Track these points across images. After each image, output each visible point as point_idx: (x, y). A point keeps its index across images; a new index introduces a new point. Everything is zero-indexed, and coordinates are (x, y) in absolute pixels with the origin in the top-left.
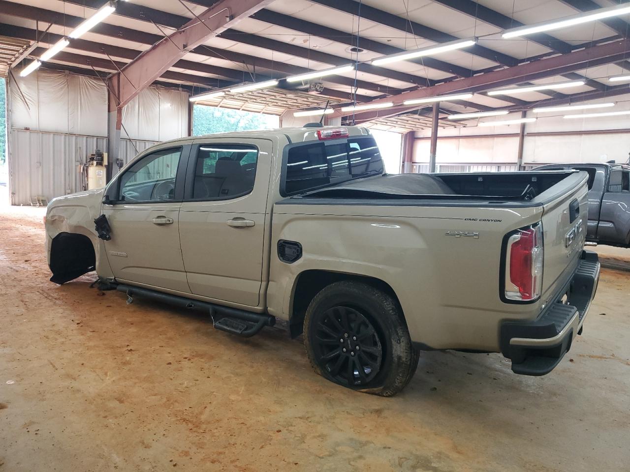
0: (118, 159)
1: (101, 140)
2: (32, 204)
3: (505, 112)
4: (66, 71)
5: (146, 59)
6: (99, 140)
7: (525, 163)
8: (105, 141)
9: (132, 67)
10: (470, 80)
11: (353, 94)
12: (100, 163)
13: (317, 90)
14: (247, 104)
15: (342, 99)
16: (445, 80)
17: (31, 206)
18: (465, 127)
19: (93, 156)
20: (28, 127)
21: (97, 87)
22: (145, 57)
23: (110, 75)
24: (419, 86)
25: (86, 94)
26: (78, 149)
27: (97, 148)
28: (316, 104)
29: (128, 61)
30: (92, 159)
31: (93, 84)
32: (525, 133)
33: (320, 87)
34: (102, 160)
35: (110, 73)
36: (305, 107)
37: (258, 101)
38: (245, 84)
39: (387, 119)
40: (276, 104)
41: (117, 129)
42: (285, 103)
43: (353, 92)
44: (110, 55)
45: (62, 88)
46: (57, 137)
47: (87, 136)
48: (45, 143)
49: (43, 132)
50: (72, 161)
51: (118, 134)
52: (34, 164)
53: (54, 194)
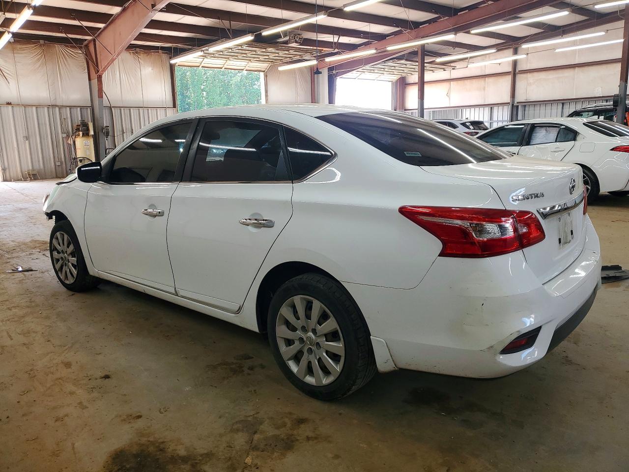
0: (103, 129)
1: (85, 110)
3: (493, 51)
4: (41, 41)
5: (118, 22)
6: (82, 110)
7: (518, 103)
8: (89, 111)
9: (105, 32)
10: (454, 19)
11: (335, 43)
12: (86, 134)
13: (296, 42)
14: (229, 62)
15: (324, 49)
16: (429, 22)
17: (22, 180)
18: (454, 69)
19: (78, 127)
20: (9, 101)
22: (116, 21)
23: (86, 42)
24: (403, 29)
25: (64, 63)
26: (63, 121)
27: (82, 118)
28: (298, 57)
29: (101, 26)
30: (78, 130)
31: (71, 53)
32: (517, 71)
34: (88, 130)
35: (86, 40)
36: (288, 60)
37: (240, 58)
38: (222, 41)
39: (374, 66)
40: (258, 59)
41: (99, 97)
42: (267, 57)
43: (336, 41)
44: (82, 21)
45: (39, 60)
46: (40, 110)
47: (71, 107)
48: (29, 117)
49: (25, 106)
50: (58, 134)
51: (101, 103)
52: (21, 139)
53: (44, 167)
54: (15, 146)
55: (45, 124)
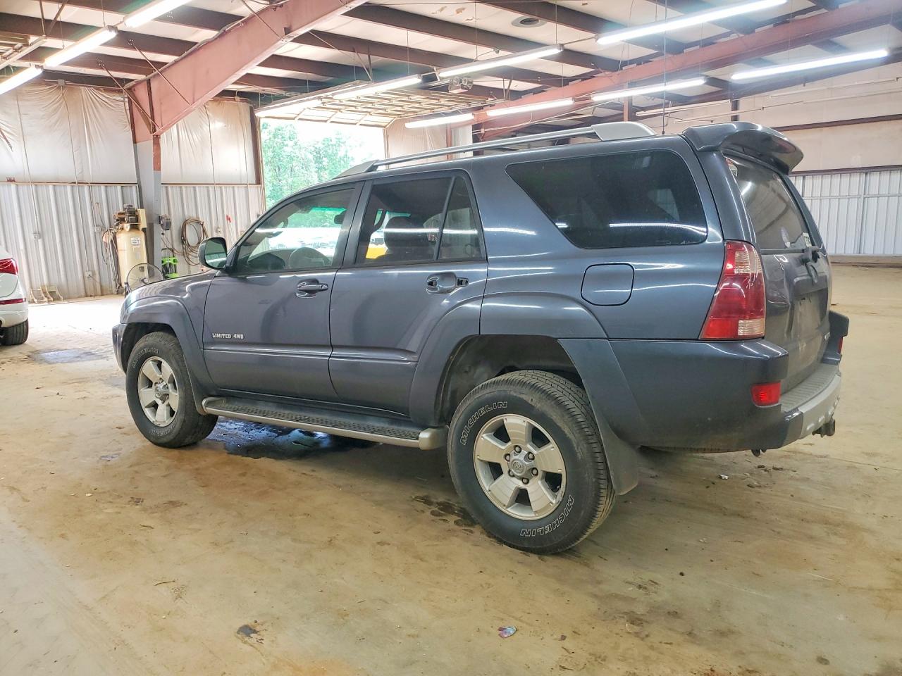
0: (160, 219)
1: (129, 189)
2: (35, 300)
4: (60, 80)
5: (202, 55)
6: (124, 188)
8: (134, 189)
9: (173, 68)
11: (506, 90)
12: (134, 227)
13: (463, 88)
16: (639, 61)
17: (34, 302)
19: (122, 216)
20: (12, 177)
21: (111, 103)
22: (201, 51)
23: (133, 83)
24: (599, 71)
25: (95, 116)
26: (95, 205)
27: (124, 203)
29: (170, 59)
30: (121, 220)
31: (107, 100)
33: (469, 82)
34: (137, 219)
35: (132, 80)
36: (428, 112)
37: (360, 109)
40: (383, 111)
41: (154, 169)
42: (399, 109)
43: (506, 87)
44: (146, 51)
45: (56, 110)
46: (60, 189)
47: (107, 184)
48: (43, 201)
49: (37, 183)
50: (88, 226)
51: (158, 177)
52: (30, 236)
53: (67, 280)
54: (22, 247)
55: (68, 212)
